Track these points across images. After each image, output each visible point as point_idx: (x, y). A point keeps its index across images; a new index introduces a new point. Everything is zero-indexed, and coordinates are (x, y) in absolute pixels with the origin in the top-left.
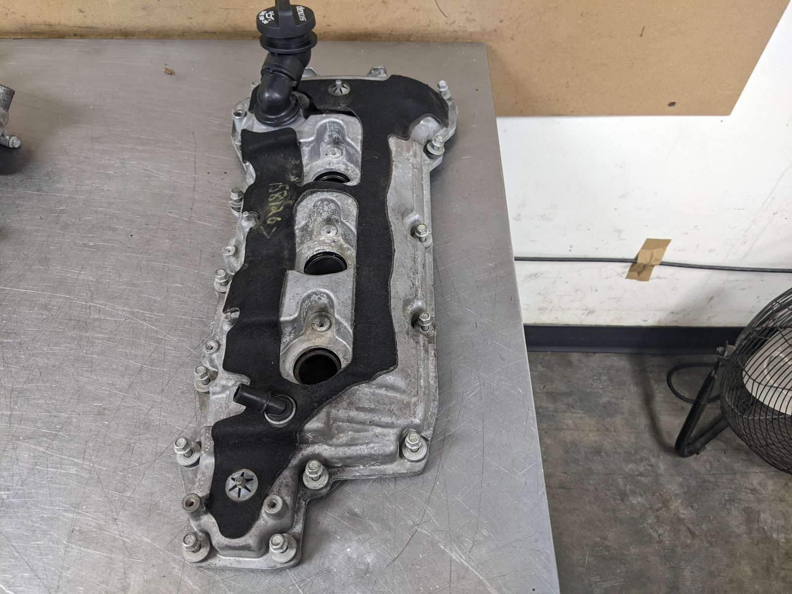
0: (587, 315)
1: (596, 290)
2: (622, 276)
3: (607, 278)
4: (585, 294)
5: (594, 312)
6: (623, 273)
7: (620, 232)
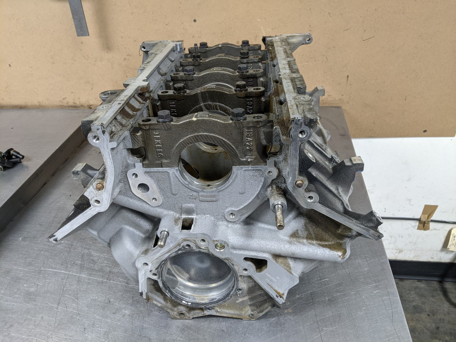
0: (399, 253)
1: (402, 237)
2: (415, 228)
3: (407, 229)
4: (396, 239)
5: (402, 251)
6: (415, 226)
7: (410, 200)
